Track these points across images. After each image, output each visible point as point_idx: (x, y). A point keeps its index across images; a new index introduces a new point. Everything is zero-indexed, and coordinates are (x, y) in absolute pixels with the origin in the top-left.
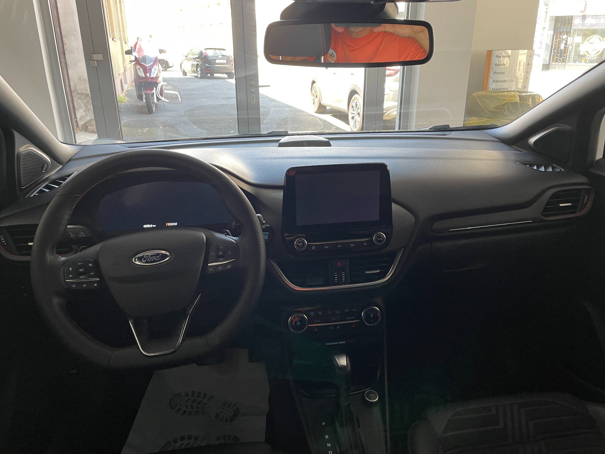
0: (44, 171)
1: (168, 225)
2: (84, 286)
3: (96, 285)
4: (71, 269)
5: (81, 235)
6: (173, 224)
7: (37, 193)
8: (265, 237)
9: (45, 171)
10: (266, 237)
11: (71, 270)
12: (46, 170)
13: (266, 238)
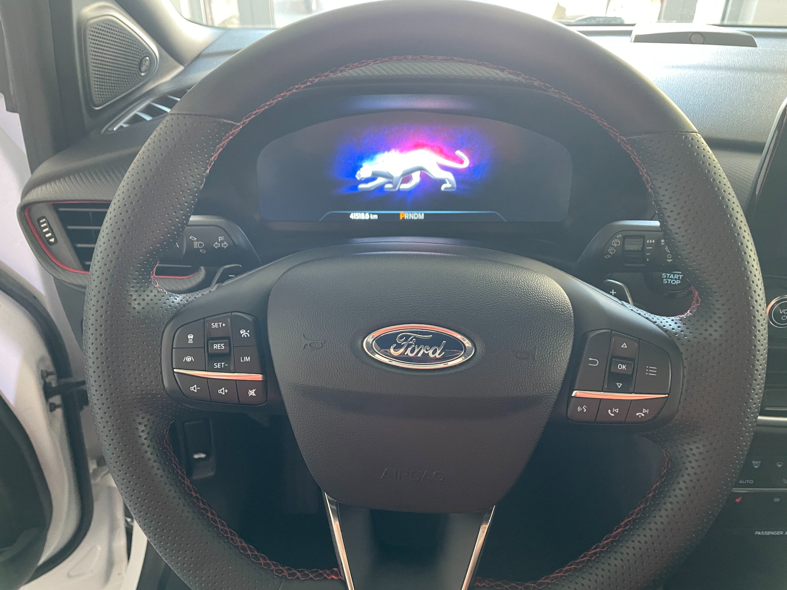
0: (144, 72)
1: (404, 218)
2: (220, 391)
3: (252, 393)
4: (191, 337)
5: (218, 242)
6: (416, 216)
7: (125, 123)
8: (672, 279)
9: (147, 74)
10: (676, 279)
11: (191, 341)
12: (148, 70)
13: (674, 282)
